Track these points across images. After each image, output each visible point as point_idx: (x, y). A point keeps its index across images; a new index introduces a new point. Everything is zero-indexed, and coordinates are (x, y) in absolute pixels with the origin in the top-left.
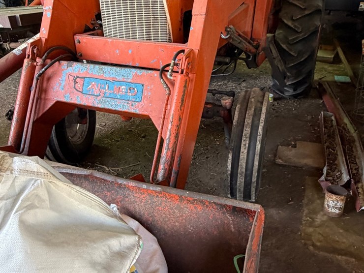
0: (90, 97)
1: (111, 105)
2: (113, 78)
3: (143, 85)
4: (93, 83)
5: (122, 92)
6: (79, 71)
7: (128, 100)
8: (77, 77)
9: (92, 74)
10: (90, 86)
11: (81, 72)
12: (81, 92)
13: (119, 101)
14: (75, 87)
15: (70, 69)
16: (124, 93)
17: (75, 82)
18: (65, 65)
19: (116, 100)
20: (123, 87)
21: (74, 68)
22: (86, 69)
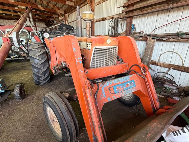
0: (119, 94)
1: (128, 93)
2: (124, 82)
3: (134, 80)
4: (118, 87)
5: (129, 85)
6: (109, 84)
7: (132, 88)
8: (110, 87)
9: (115, 83)
10: (117, 89)
11: (111, 84)
12: (115, 93)
13: (129, 89)
14: (110, 93)
15: (105, 86)
16: (130, 86)
17: (110, 90)
18: (101, 84)
19: (128, 90)
20: (129, 84)
21: (106, 84)
22: (112, 82)
